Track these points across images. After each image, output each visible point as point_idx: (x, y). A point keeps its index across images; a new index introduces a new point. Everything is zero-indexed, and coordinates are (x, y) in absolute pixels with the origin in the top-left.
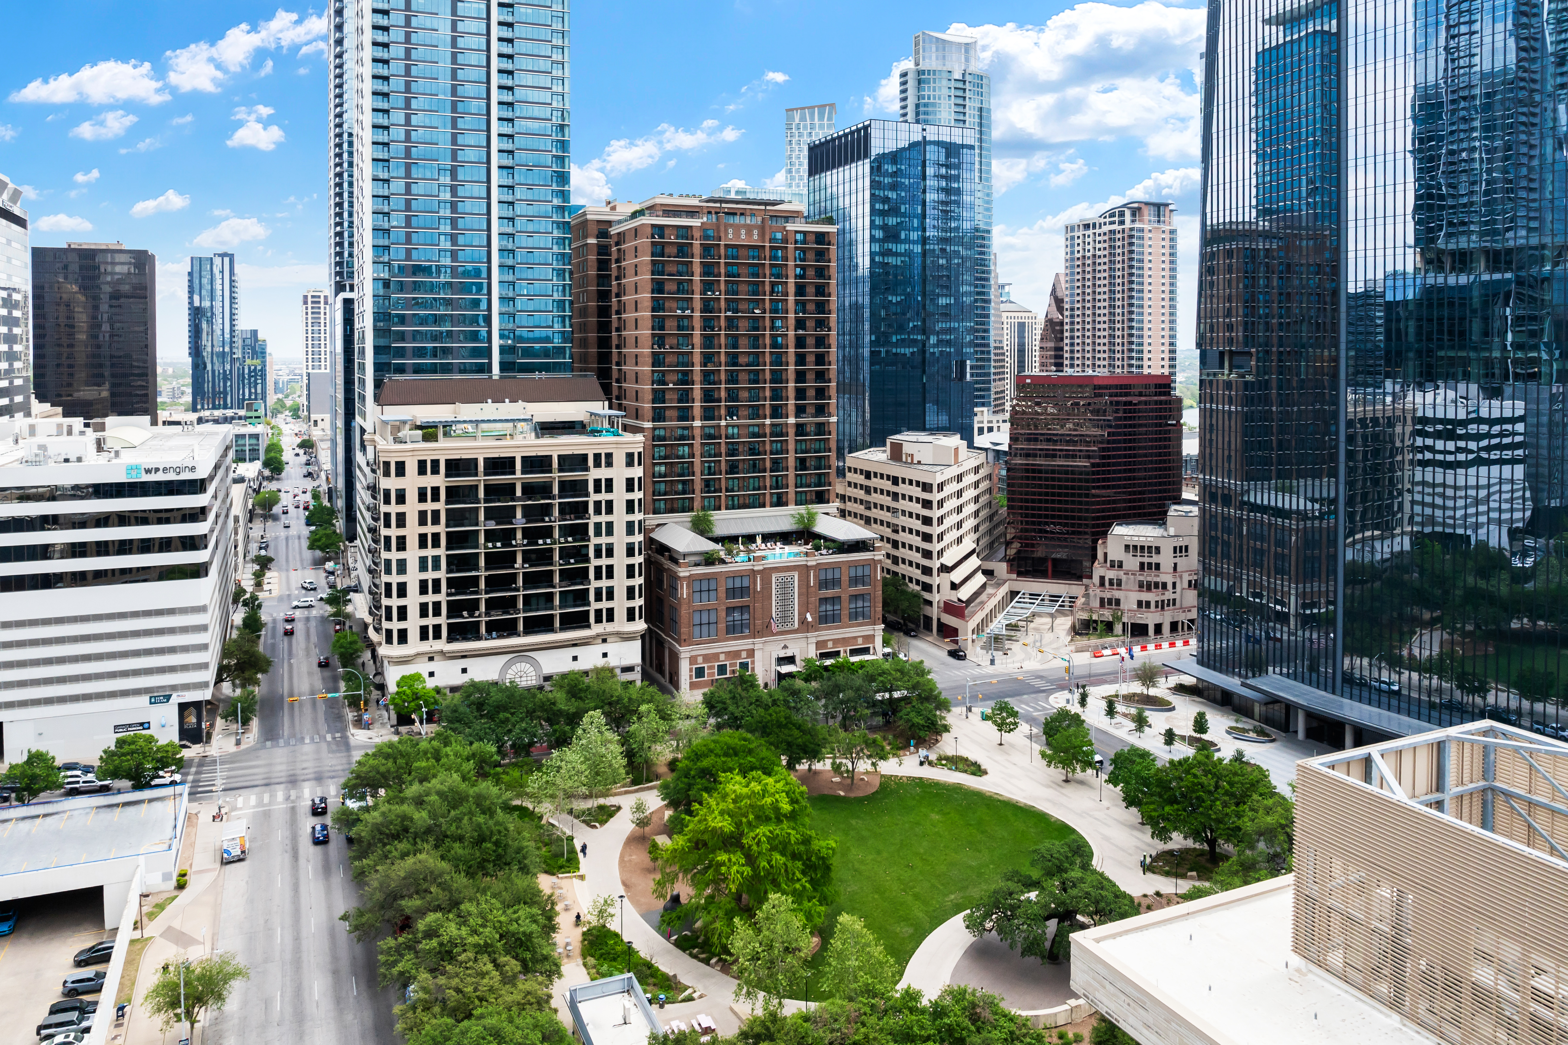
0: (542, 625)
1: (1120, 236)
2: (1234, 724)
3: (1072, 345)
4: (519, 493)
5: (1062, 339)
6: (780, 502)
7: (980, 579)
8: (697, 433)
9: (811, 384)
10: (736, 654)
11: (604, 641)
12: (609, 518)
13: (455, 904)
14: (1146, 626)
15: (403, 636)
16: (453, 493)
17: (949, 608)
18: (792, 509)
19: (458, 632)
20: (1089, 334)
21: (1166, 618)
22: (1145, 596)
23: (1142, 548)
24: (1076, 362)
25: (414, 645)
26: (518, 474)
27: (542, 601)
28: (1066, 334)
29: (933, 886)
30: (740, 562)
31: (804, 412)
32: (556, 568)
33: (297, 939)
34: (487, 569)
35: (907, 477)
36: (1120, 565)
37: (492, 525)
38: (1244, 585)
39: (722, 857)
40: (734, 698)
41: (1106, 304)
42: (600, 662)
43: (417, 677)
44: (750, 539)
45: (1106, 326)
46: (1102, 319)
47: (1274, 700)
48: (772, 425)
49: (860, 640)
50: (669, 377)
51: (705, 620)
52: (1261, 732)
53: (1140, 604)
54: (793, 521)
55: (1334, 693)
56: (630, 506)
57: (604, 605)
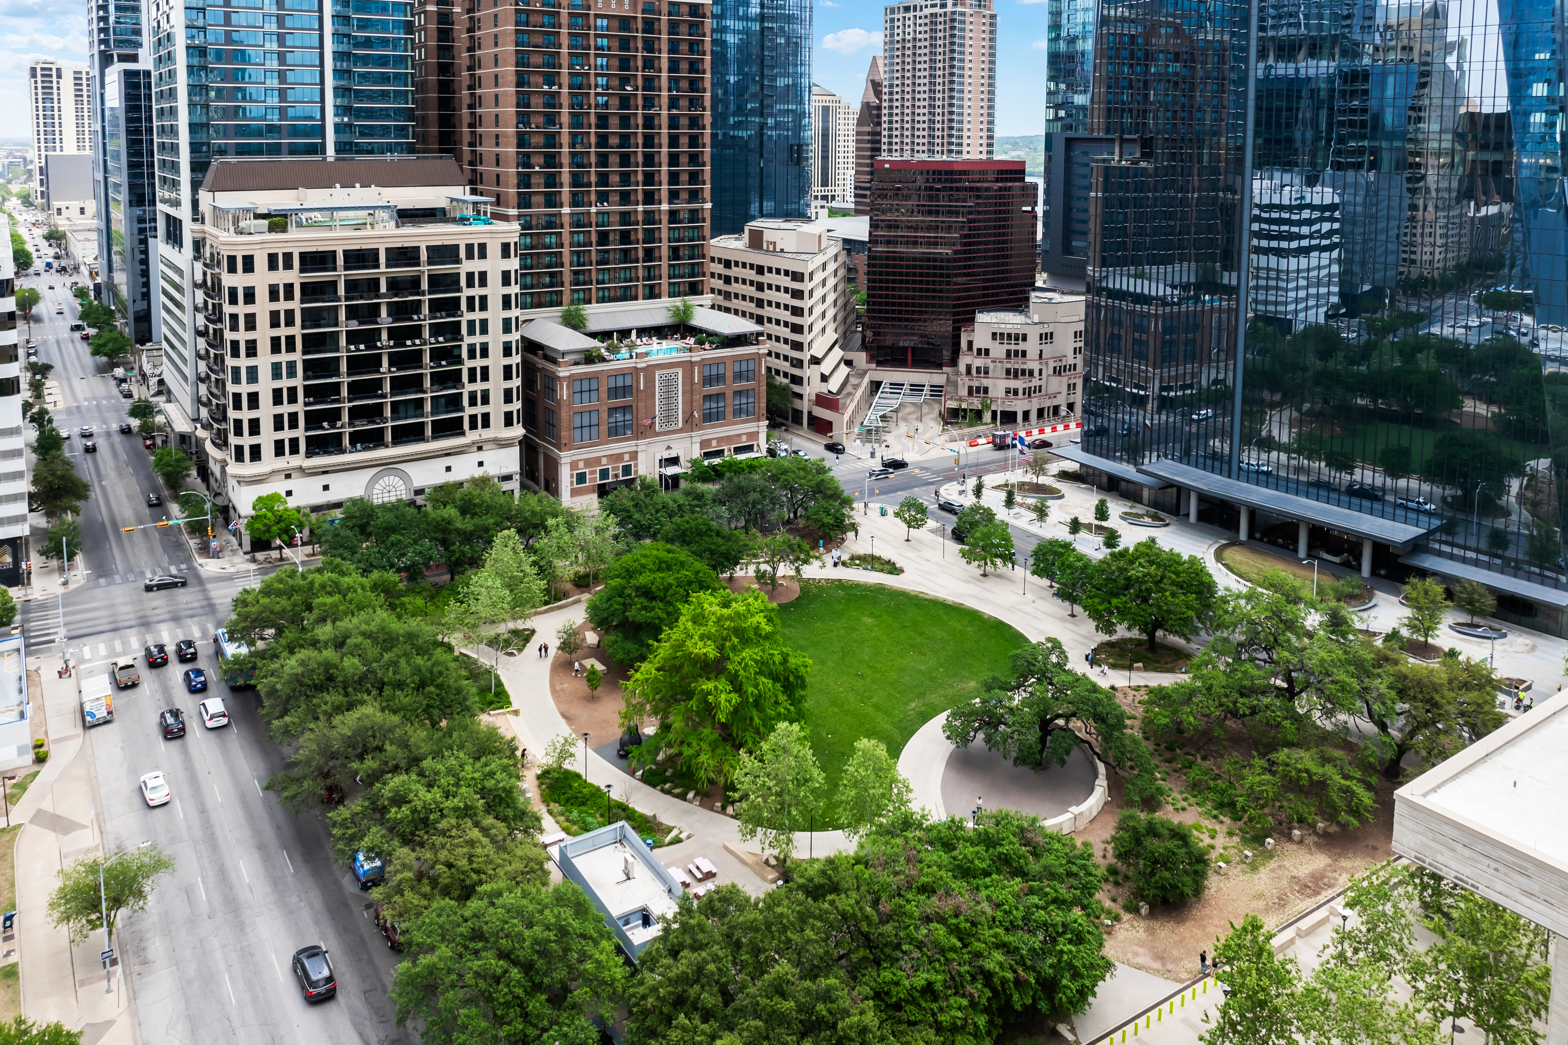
0: (413, 434)
1: (941, 19)
2: (1128, 510)
3: (890, 129)
4: (383, 289)
5: (879, 124)
6: (652, 294)
7: (844, 370)
8: (566, 220)
9: (684, 167)
10: (619, 457)
11: (480, 448)
12: (483, 315)
13: (415, 761)
14: (1015, 414)
15: (256, 453)
16: (310, 291)
17: (822, 400)
18: (666, 302)
19: (317, 446)
20: (909, 118)
21: (1033, 405)
22: (1013, 384)
23: (1009, 335)
24: (895, 147)
25: (269, 462)
26: (383, 269)
27: (411, 408)
28: (885, 119)
29: (890, 695)
30: (622, 360)
31: (678, 198)
32: (427, 371)
33: (203, 811)
34: (349, 374)
35: (774, 266)
36: (987, 352)
37: (354, 326)
38: (1101, 369)
39: (709, 686)
40: (636, 505)
41: (926, 88)
42: (478, 473)
43: (274, 498)
44: (624, 333)
45: (926, 111)
46: (922, 103)
47: (1169, 484)
48: (645, 212)
49: (744, 438)
50: (534, 160)
51: (586, 422)
52: (1155, 517)
53: (1008, 391)
54: (670, 314)
55: (1229, 477)
56: (506, 302)
57: (479, 410)
